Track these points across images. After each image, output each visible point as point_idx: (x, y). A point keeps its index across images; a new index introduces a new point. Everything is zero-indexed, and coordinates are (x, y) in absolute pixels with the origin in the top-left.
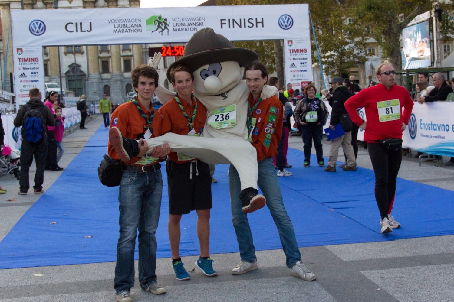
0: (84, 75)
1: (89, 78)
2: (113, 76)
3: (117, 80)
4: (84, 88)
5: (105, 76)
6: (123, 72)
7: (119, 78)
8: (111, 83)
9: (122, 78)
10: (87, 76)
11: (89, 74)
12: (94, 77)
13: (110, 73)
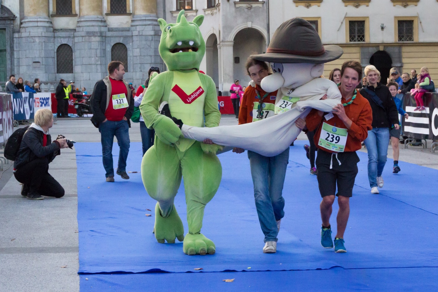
0: (13, 18)
1: (22, 26)
2: (81, 24)
3: (90, 34)
4: (8, 48)
5: (62, 22)
6: (107, 14)
7: (97, 29)
8: (76, 40)
9: (103, 29)
10: (18, 22)
11: (22, 17)
12: (36, 24)
13: (76, 15)
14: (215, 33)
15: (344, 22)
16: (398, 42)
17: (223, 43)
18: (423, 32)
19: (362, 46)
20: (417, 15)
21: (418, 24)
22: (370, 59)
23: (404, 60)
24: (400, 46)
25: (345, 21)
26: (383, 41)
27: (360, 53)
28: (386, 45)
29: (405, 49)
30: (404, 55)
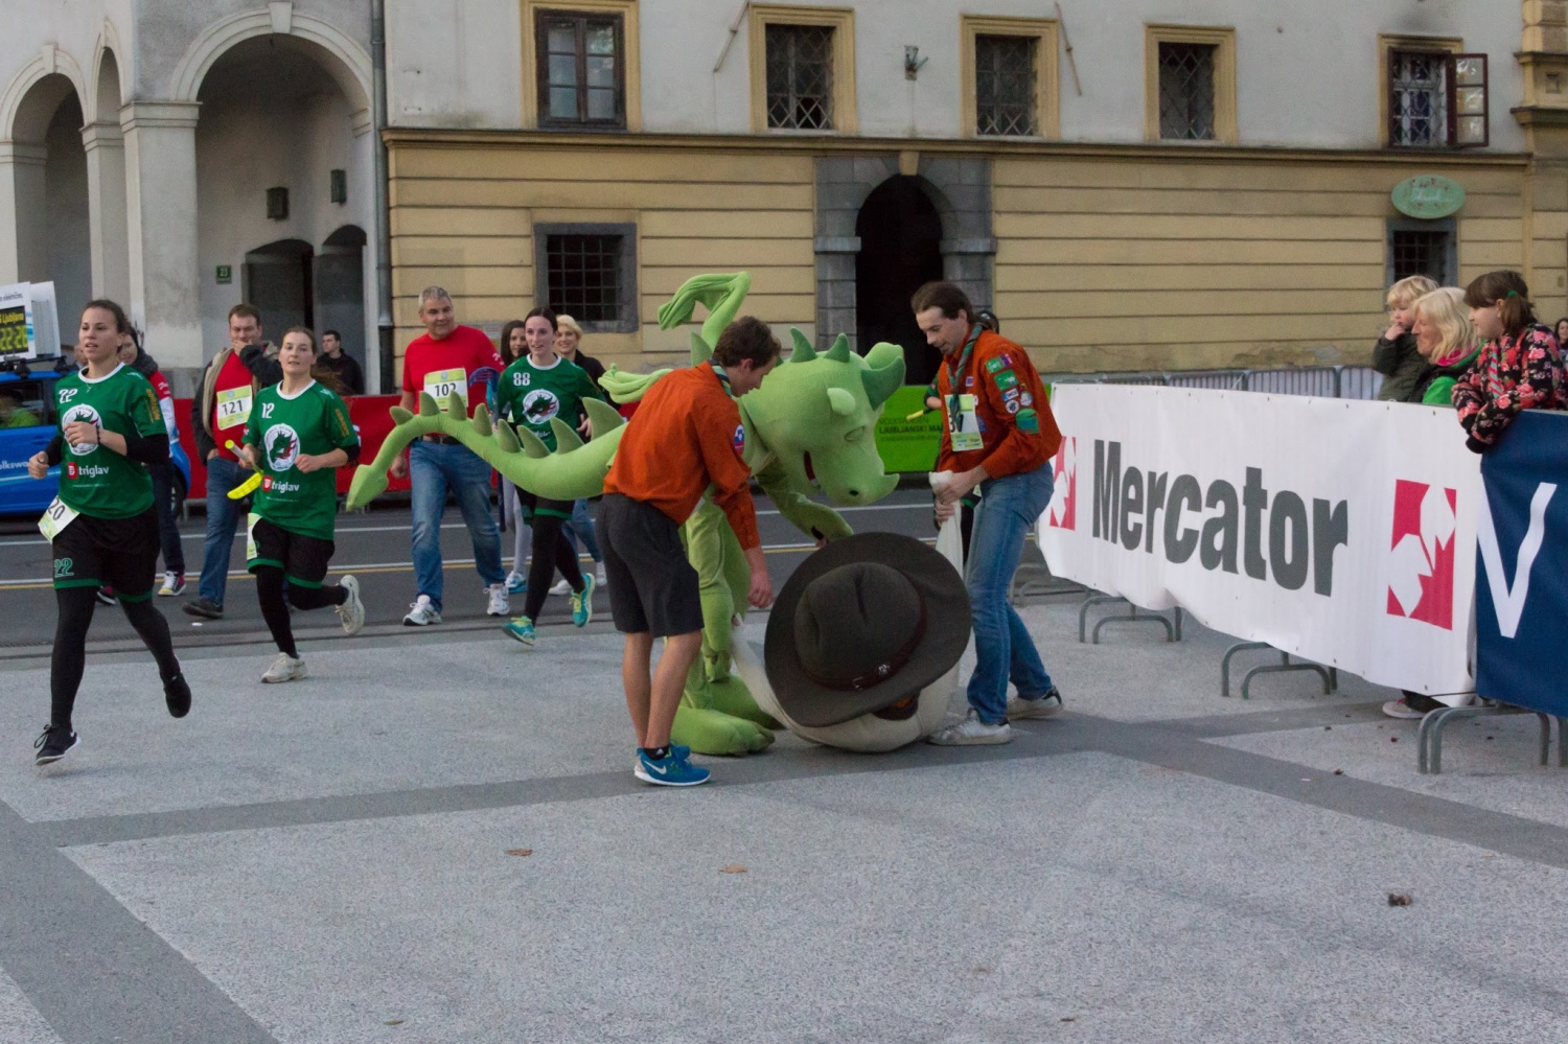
14: (65, 69)
15: (744, 30)
16: (975, 136)
17: (143, 112)
18: (1080, 94)
19: (824, 152)
20: (1053, 15)
21: (1058, 59)
22: (856, 214)
23: (1003, 225)
24: (988, 155)
25: (746, 18)
26: (913, 129)
27: (815, 185)
28: (933, 150)
29: (1005, 172)
30: (1001, 199)
